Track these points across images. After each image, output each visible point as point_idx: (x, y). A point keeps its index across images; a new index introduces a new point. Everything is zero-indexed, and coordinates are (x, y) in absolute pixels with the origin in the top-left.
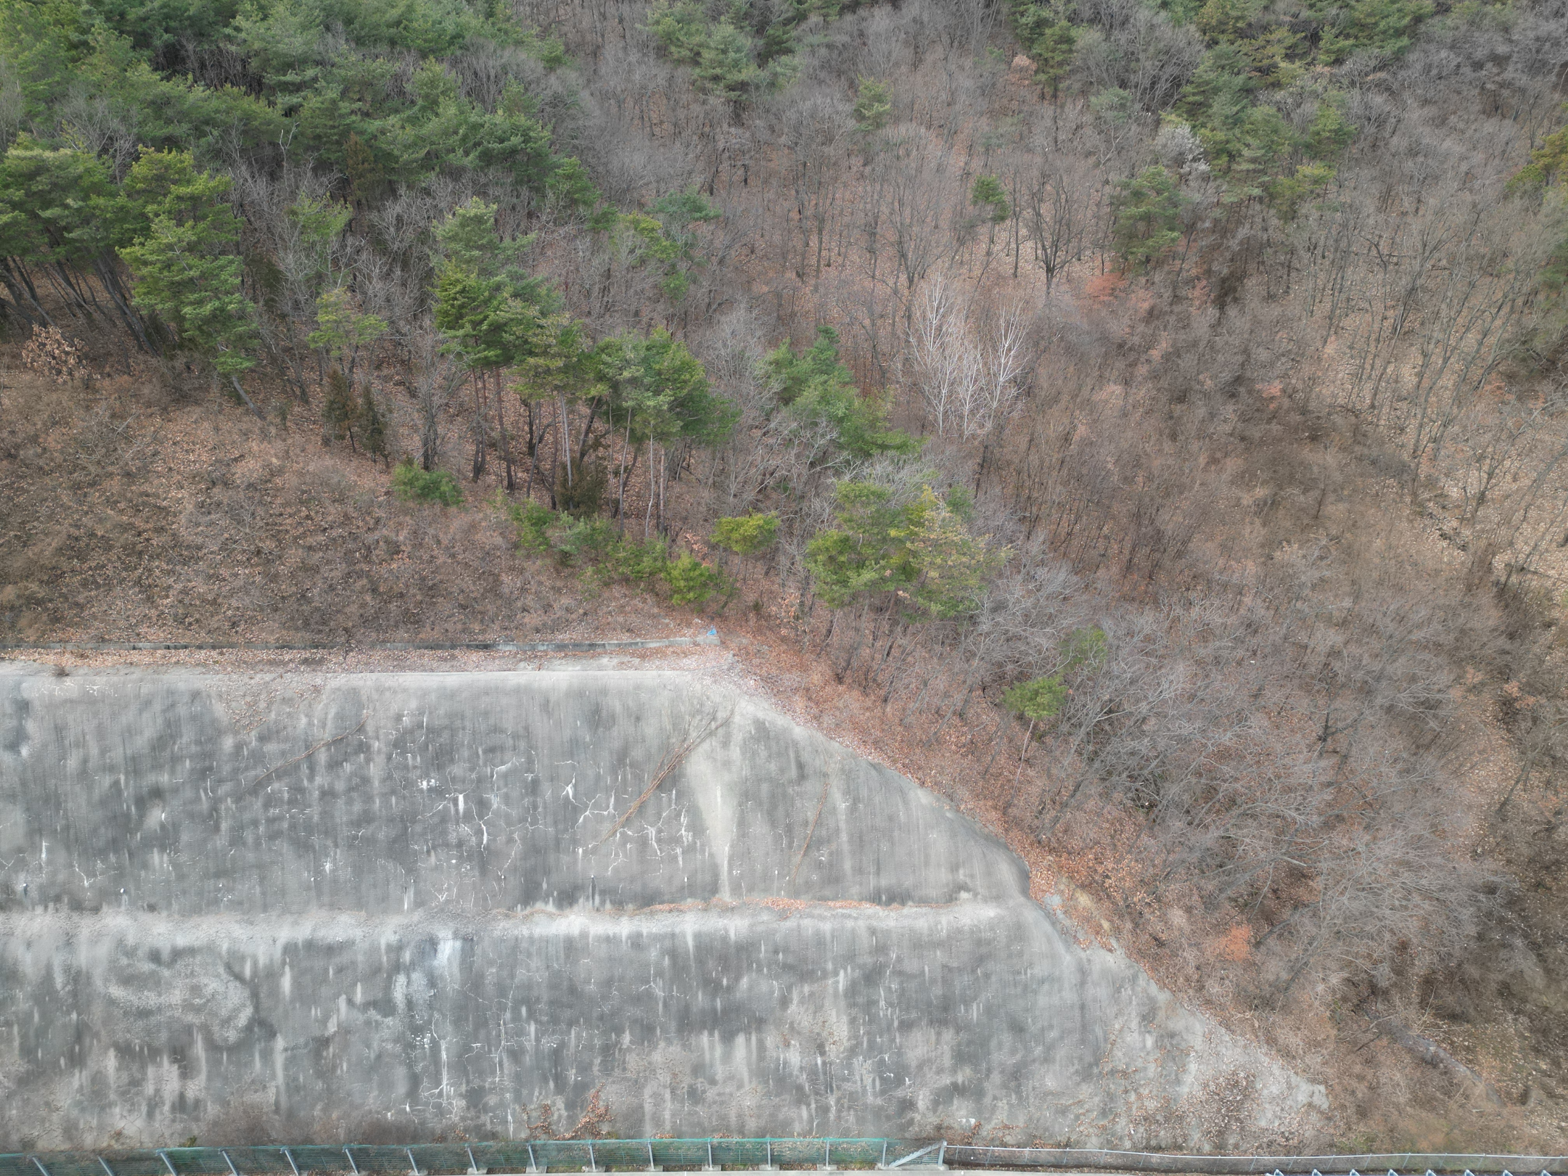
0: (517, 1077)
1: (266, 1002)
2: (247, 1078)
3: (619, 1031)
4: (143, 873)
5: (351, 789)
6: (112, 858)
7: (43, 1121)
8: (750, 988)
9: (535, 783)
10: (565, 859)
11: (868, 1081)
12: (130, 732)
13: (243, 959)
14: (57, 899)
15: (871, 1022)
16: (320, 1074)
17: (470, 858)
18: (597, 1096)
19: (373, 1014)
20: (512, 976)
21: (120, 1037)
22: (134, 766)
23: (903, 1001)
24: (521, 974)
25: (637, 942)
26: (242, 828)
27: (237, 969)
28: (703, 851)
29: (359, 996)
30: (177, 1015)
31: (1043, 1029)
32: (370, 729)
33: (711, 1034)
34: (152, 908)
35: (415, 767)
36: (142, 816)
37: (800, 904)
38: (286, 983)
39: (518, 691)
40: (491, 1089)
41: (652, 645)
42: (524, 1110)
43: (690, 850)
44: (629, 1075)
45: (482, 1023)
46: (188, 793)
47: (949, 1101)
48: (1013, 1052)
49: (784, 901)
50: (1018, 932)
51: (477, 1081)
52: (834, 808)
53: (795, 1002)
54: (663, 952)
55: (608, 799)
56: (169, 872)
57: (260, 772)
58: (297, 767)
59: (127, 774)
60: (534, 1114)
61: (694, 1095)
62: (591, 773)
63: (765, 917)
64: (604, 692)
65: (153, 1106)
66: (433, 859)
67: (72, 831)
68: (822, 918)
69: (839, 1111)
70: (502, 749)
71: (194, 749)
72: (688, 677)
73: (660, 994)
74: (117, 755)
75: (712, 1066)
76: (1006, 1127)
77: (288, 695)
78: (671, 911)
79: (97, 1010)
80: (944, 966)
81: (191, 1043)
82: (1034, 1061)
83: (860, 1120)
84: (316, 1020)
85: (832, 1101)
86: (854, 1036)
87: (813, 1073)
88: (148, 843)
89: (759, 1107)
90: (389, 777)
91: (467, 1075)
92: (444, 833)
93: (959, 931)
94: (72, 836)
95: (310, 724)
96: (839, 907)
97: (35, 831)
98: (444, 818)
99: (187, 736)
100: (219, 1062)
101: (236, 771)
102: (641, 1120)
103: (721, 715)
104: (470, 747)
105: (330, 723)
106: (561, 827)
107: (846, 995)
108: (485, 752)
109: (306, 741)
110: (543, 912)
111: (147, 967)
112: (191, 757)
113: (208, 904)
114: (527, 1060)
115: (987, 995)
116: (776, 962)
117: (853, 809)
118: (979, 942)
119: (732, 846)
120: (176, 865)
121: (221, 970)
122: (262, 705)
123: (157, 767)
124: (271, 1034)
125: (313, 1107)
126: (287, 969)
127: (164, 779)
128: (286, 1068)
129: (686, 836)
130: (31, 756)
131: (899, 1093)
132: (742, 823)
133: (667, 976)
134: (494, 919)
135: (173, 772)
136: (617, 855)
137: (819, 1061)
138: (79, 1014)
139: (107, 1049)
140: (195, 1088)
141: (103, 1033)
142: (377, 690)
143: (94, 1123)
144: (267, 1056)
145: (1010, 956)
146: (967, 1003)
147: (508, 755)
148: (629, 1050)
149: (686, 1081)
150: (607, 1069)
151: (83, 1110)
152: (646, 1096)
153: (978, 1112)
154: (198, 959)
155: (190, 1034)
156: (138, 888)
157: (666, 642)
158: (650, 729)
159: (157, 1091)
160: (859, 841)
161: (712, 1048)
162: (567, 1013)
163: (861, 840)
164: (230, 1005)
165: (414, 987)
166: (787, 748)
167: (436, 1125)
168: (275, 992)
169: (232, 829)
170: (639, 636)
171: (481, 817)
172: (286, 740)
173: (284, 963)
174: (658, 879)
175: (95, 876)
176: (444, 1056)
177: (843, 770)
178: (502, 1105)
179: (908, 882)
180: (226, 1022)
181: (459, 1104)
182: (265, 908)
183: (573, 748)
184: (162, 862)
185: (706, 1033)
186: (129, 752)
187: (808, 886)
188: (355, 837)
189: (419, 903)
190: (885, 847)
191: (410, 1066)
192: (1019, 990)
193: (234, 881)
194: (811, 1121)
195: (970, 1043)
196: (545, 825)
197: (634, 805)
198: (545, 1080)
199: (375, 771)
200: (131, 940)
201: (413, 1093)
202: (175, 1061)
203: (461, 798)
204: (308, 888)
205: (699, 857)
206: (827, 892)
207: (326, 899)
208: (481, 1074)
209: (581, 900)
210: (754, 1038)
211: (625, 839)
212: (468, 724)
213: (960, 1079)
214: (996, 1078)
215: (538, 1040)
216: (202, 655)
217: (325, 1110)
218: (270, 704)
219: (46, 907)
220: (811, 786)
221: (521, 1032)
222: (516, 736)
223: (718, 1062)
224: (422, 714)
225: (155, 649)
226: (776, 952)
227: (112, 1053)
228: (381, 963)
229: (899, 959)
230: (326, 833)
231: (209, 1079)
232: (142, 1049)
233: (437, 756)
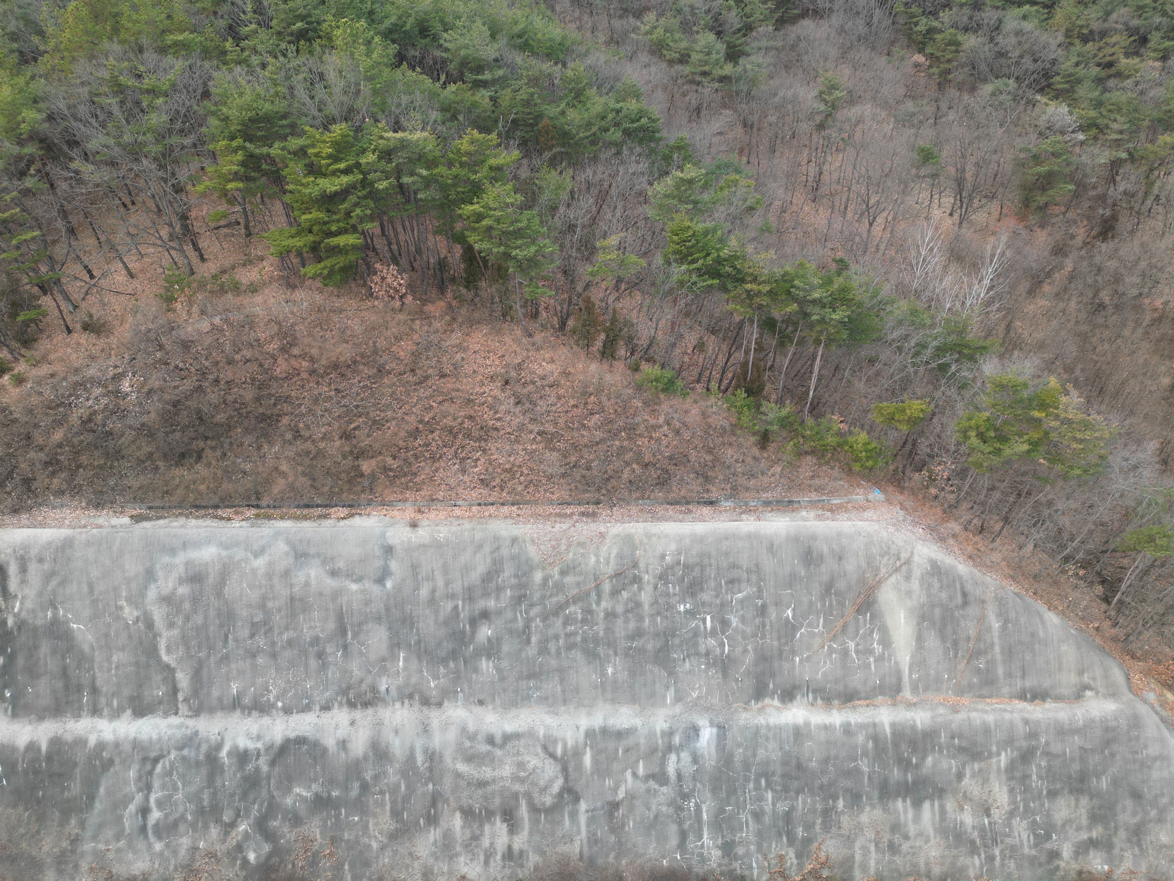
0: (759, 834)
1: (573, 775)
2: (560, 833)
3: (835, 798)
4: (474, 676)
5: (627, 611)
6: (452, 665)
7: (407, 866)
8: (934, 765)
9: (764, 607)
10: (786, 665)
11: (1024, 836)
12: (467, 568)
13: (555, 741)
14: (411, 697)
15: (1025, 791)
16: (613, 830)
17: (715, 664)
18: (819, 849)
19: (652, 784)
20: (755, 755)
21: (465, 802)
22: (470, 595)
23: (1049, 775)
24: (761, 753)
25: (847, 729)
26: (547, 641)
27: (551, 749)
28: (890, 660)
29: (641, 771)
30: (507, 785)
31: (1156, 797)
32: (642, 565)
33: (904, 801)
34: (481, 703)
35: (675, 594)
36: (474, 633)
37: (965, 700)
38: (588, 760)
39: (750, 536)
40: (740, 842)
41: (835, 502)
42: (765, 859)
43: (880, 659)
44: (843, 832)
45: (732, 791)
46: (509, 615)
47: (1086, 852)
48: (1134, 814)
49: (953, 699)
50: (1136, 722)
51: (729, 836)
52: (990, 627)
53: (968, 776)
54: (868, 738)
55: (818, 620)
56: (494, 675)
57: (561, 598)
58: (588, 594)
59: (464, 600)
60: (773, 862)
61: (893, 848)
62: (805, 600)
63: (941, 711)
64: (814, 537)
65: (489, 856)
66: (687, 665)
67: (422, 645)
68: (986, 712)
69: (1003, 860)
70: (739, 580)
71: (513, 581)
72: (876, 527)
73: (866, 769)
74: (457, 586)
75: (906, 825)
76: (1132, 872)
77: (582, 540)
78: (868, 706)
79: (448, 782)
80: (1081, 748)
81: (517, 807)
82: (1150, 821)
83: (1019, 867)
84: (610, 789)
85: (997, 852)
86: (1013, 802)
87: (982, 830)
88: (478, 654)
89: (942, 857)
90: (655, 602)
91: (722, 832)
92: (696, 645)
93: (1092, 721)
94: (422, 649)
95: (598, 562)
96: (995, 704)
97: (395, 645)
98: (696, 633)
99: (508, 571)
100: (538, 821)
101: (543, 597)
102: (851, 867)
103: (904, 556)
104: (715, 579)
105: (612, 561)
106: (783, 641)
107: (1006, 771)
108: (726, 583)
109: (595, 574)
110: (771, 706)
111: (485, 748)
112: (511, 587)
113: (522, 700)
114: (767, 820)
115: (1113, 770)
116: (953, 746)
117: (1004, 628)
118: (1107, 729)
119: (912, 656)
120: (498, 670)
121: (539, 750)
122: (563, 547)
123: (486, 595)
124: (577, 799)
125: (608, 855)
126: (588, 749)
127: (491, 604)
128: (588, 825)
129: (878, 648)
130: (394, 587)
131: (1048, 846)
132: (920, 638)
133: (871, 755)
134: (736, 711)
135: (498, 599)
136: (825, 662)
137: (986, 821)
138: (434, 785)
139: (454, 811)
140: (519, 842)
141: (452, 799)
142: (646, 536)
143: (445, 869)
144: (574, 815)
145: (1130, 740)
146: (1098, 777)
147: (744, 585)
148: (842, 812)
149: (886, 837)
150: (826, 827)
151: (437, 859)
152: (857, 849)
153: (1110, 860)
154: (522, 742)
155: (517, 800)
156: (470, 688)
157: (846, 499)
158: (850, 566)
159: (492, 844)
160: (1009, 653)
161: (905, 812)
162: (795, 784)
163: (1010, 651)
164: (547, 777)
165: (682, 763)
166: (954, 581)
167: (699, 869)
168: (579, 766)
169: (540, 642)
170: (824, 494)
171: (723, 633)
172: (580, 573)
173: (586, 745)
174: (856, 681)
175: (439, 678)
176: (705, 816)
177: (996, 598)
178: (748, 854)
179: (1046, 683)
180: (544, 790)
181: (716, 854)
182: (565, 702)
183: (792, 580)
184: (488, 667)
185: (900, 800)
186: (466, 584)
187: (971, 687)
188: (630, 648)
189: (678, 699)
190: (1028, 657)
191: (680, 824)
192: (1137, 766)
193: (541, 681)
194: (981, 868)
195: (1101, 807)
196: (772, 639)
197: (839, 624)
198: (780, 835)
199: (645, 597)
200: (471, 727)
201: (682, 845)
202: (505, 820)
203: (708, 618)
204: (596, 687)
205: (886, 664)
206: (985, 691)
207: (609, 696)
208: (733, 830)
209: (798, 697)
210: (936, 804)
211: (831, 650)
212: (713, 561)
213: (1094, 835)
214: (1122, 834)
215: (774, 804)
216: (505, 509)
217: (616, 858)
218: (569, 546)
219: (403, 703)
220: (973, 610)
221: (761, 799)
222: (749, 571)
223: (910, 823)
224: (679, 554)
225: (471, 505)
226: (953, 738)
227: (458, 815)
228: (657, 745)
229: (1047, 743)
230: (609, 645)
231: (531, 834)
232: (480, 811)
233: (691, 586)
